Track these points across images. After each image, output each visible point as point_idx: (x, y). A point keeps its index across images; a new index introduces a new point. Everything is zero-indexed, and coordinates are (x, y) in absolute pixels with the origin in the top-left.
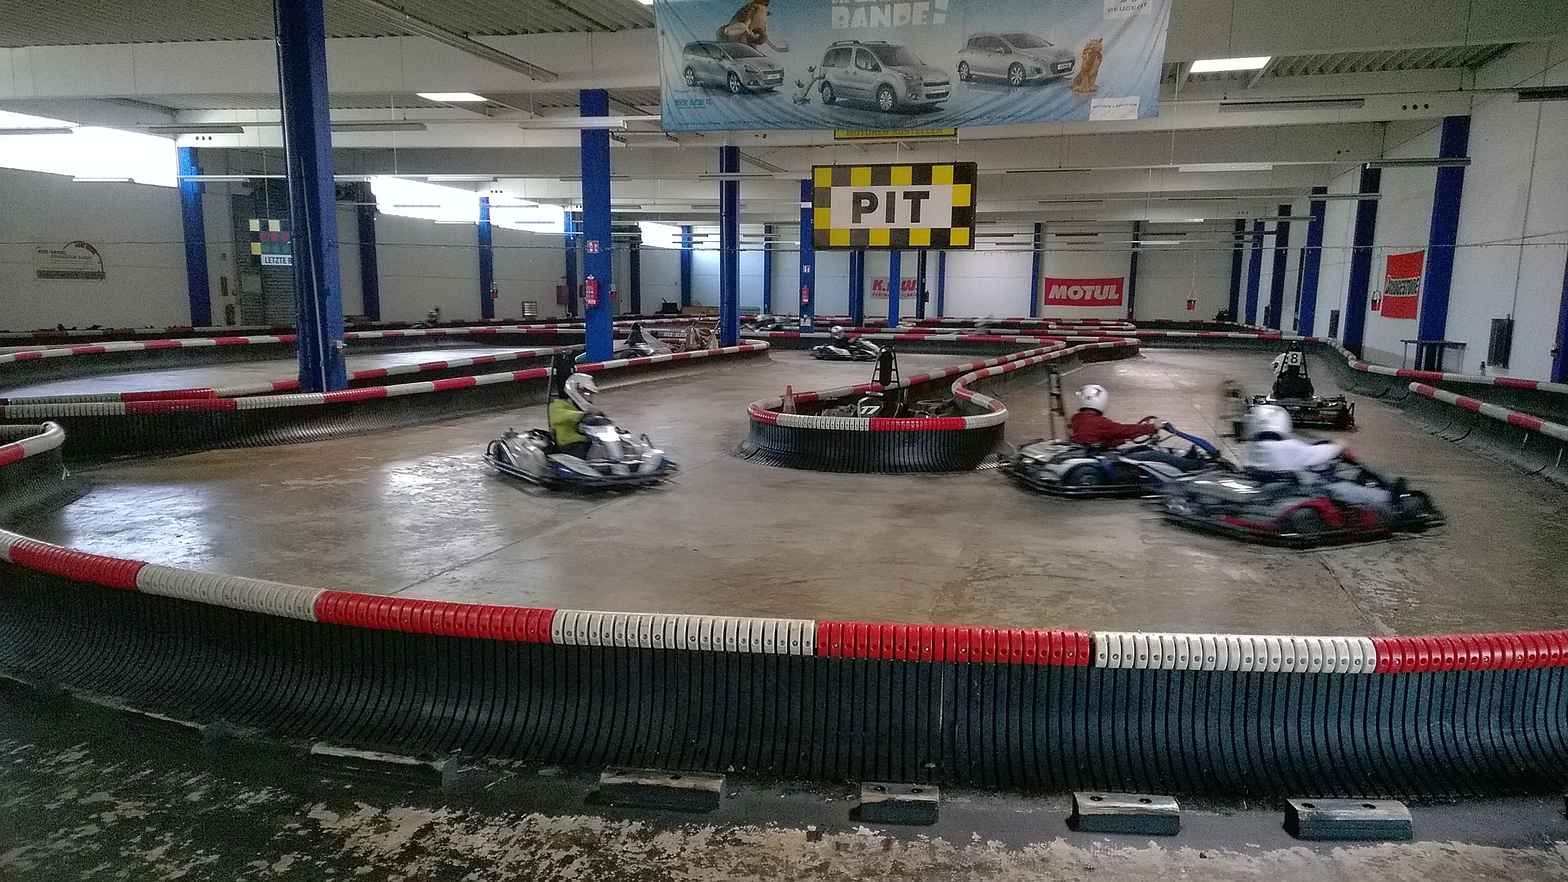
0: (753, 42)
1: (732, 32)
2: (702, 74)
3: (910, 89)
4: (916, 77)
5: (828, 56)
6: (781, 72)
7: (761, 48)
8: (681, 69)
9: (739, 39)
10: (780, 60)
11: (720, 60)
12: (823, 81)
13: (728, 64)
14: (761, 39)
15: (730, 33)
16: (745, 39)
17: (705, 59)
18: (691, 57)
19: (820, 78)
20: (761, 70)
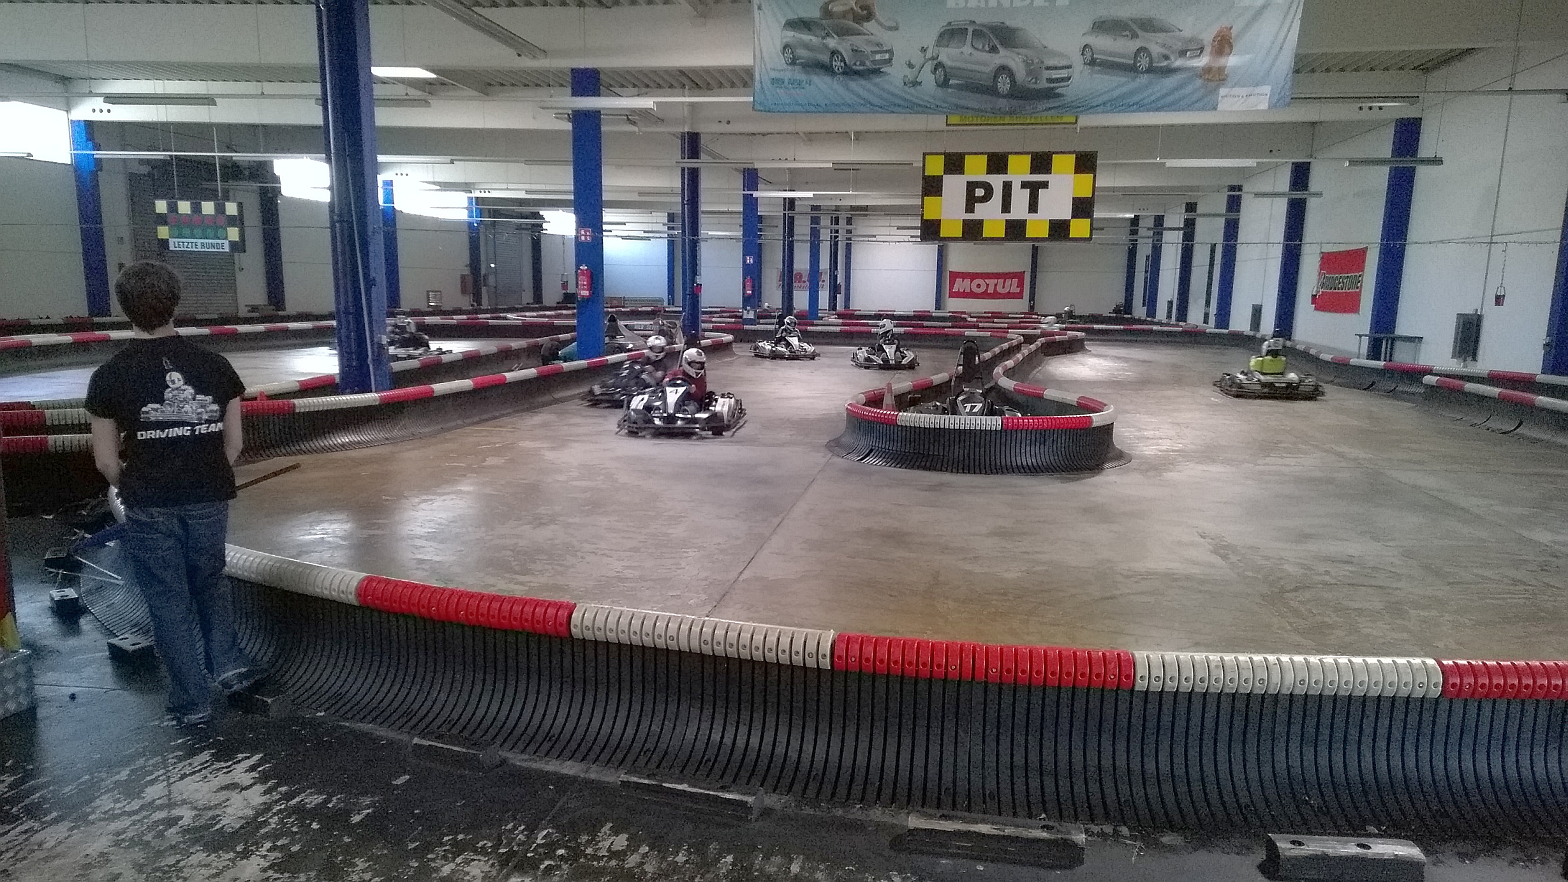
0: (859, 19)
1: (837, 8)
2: (802, 52)
3: (1029, 73)
4: (1036, 61)
5: (941, 35)
6: (890, 52)
7: (869, 26)
8: (779, 47)
9: (844, 15)
10: (887, 38)
11: (823, 38)
12: (935, 62)
13: (832, 43)
14: (869, 16)
15: (835, 9)
16: (851, 16)
17: (806, 37)
18: (791, 33)
19: (933, 59)
20: (868, 49)
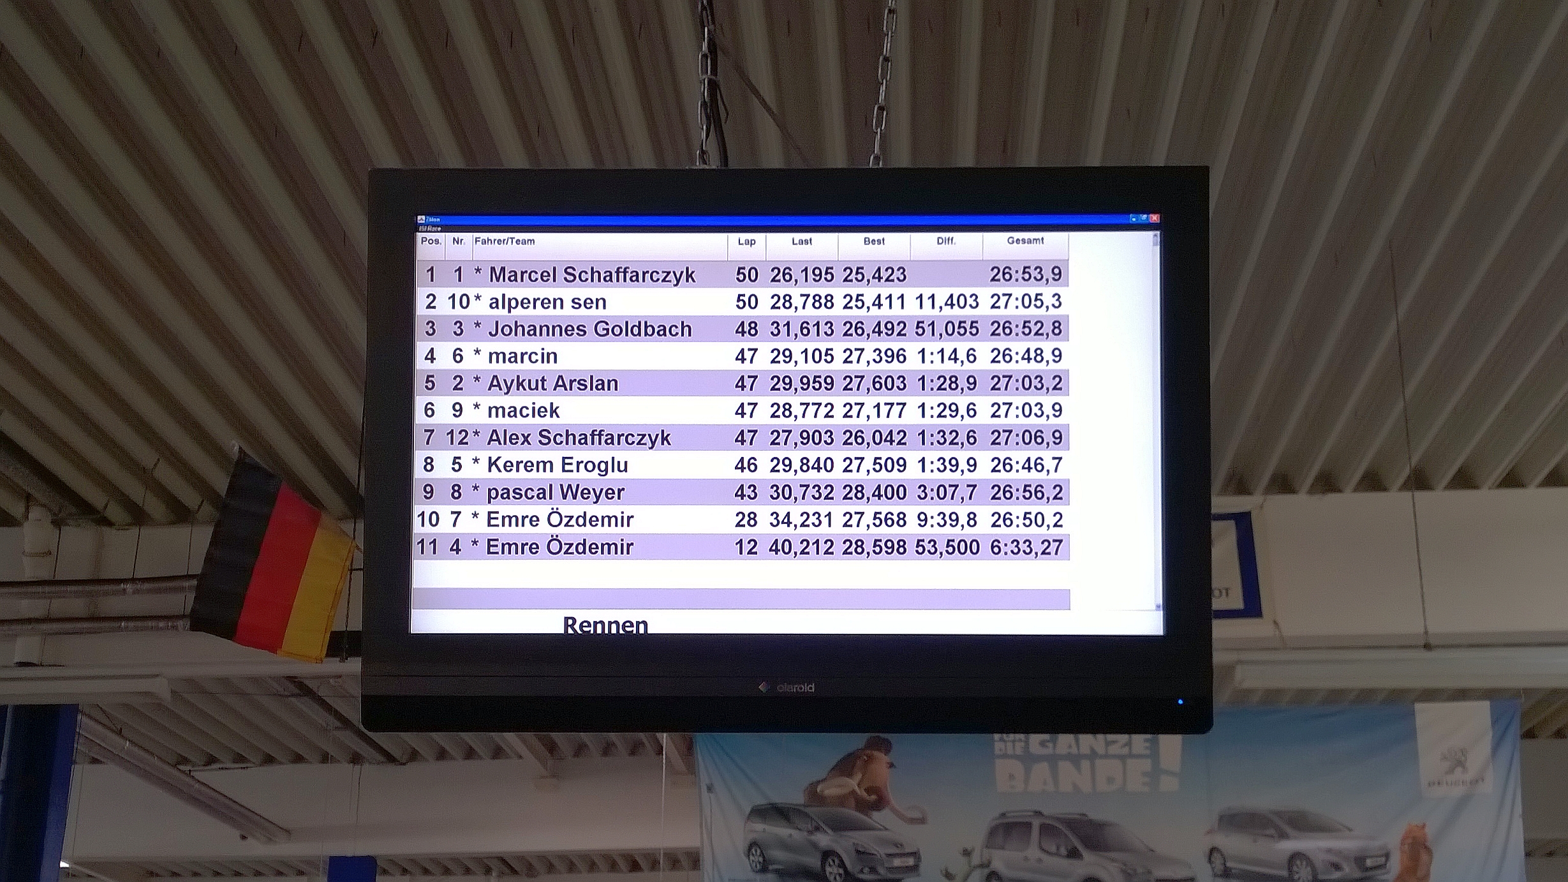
0: (865, 807)
1: (831, 790)
2: (778, 854)
4: (1140, 870)
5: (993, 832)
6: (915, 854)
7: (878, 817)
8: (742, 846)
9: (841, 801)
10: (912, 837)
11: (810, 832)
12: (986, 871)
13: (824, 840)
14: (880, 803)
15: (827, 792)
16: (852, 802)
17: (782, 831)
18: (759, 826)
19: (982, 866)
20: (881, 851)
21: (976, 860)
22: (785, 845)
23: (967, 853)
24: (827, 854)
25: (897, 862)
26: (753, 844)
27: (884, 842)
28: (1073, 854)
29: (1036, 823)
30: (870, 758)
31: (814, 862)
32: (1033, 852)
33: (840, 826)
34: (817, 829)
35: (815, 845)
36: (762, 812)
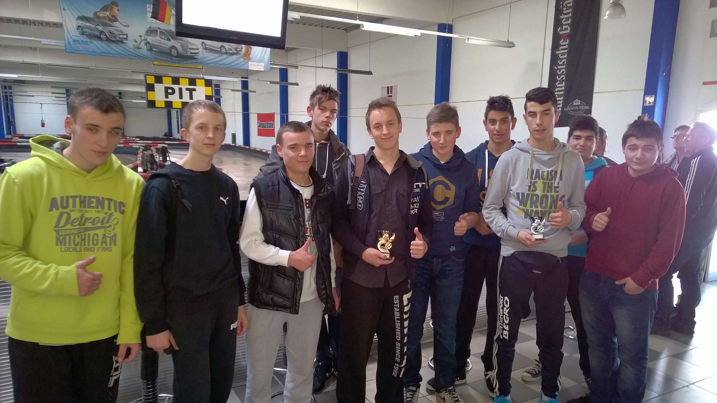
0: (111, 21)
2: (87, 30)
3: (183, 49)
4: (185, 45)
5: (147, 32)
6: (126, 35)
7: (115, 24)
8: (75, 27)
9: (104, 18)
10: (125, 30)
11: (96, 26)
12: (146, 41)
13: (100, 28)
14: (116, 20)
15: (100, 15)
16: (107, 19)
17: (88, 24)
18: (81, 22)
19: (145, 40)
20: (117, 33)
21: (143, 38)
22: (88, 28)
23: (141, 36)
24: (101, 32)
25: (121, 36)
26: (79, 27)
27: (118, 31)
28: (169, 40)
29: (159, 30)
30: (112, 7)
31: (97, 33)
32: (158, 38)
33: (105, 25)
34: (98, 25)
35: (98, 29)
36: (80, 18)
